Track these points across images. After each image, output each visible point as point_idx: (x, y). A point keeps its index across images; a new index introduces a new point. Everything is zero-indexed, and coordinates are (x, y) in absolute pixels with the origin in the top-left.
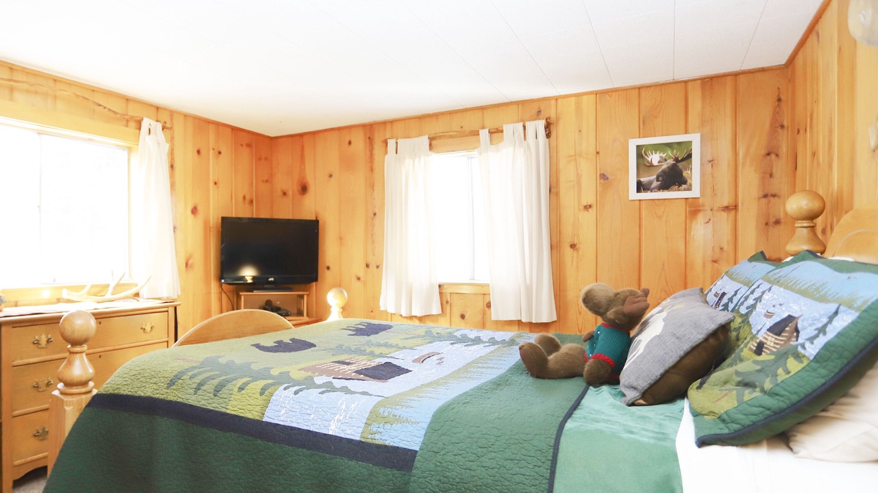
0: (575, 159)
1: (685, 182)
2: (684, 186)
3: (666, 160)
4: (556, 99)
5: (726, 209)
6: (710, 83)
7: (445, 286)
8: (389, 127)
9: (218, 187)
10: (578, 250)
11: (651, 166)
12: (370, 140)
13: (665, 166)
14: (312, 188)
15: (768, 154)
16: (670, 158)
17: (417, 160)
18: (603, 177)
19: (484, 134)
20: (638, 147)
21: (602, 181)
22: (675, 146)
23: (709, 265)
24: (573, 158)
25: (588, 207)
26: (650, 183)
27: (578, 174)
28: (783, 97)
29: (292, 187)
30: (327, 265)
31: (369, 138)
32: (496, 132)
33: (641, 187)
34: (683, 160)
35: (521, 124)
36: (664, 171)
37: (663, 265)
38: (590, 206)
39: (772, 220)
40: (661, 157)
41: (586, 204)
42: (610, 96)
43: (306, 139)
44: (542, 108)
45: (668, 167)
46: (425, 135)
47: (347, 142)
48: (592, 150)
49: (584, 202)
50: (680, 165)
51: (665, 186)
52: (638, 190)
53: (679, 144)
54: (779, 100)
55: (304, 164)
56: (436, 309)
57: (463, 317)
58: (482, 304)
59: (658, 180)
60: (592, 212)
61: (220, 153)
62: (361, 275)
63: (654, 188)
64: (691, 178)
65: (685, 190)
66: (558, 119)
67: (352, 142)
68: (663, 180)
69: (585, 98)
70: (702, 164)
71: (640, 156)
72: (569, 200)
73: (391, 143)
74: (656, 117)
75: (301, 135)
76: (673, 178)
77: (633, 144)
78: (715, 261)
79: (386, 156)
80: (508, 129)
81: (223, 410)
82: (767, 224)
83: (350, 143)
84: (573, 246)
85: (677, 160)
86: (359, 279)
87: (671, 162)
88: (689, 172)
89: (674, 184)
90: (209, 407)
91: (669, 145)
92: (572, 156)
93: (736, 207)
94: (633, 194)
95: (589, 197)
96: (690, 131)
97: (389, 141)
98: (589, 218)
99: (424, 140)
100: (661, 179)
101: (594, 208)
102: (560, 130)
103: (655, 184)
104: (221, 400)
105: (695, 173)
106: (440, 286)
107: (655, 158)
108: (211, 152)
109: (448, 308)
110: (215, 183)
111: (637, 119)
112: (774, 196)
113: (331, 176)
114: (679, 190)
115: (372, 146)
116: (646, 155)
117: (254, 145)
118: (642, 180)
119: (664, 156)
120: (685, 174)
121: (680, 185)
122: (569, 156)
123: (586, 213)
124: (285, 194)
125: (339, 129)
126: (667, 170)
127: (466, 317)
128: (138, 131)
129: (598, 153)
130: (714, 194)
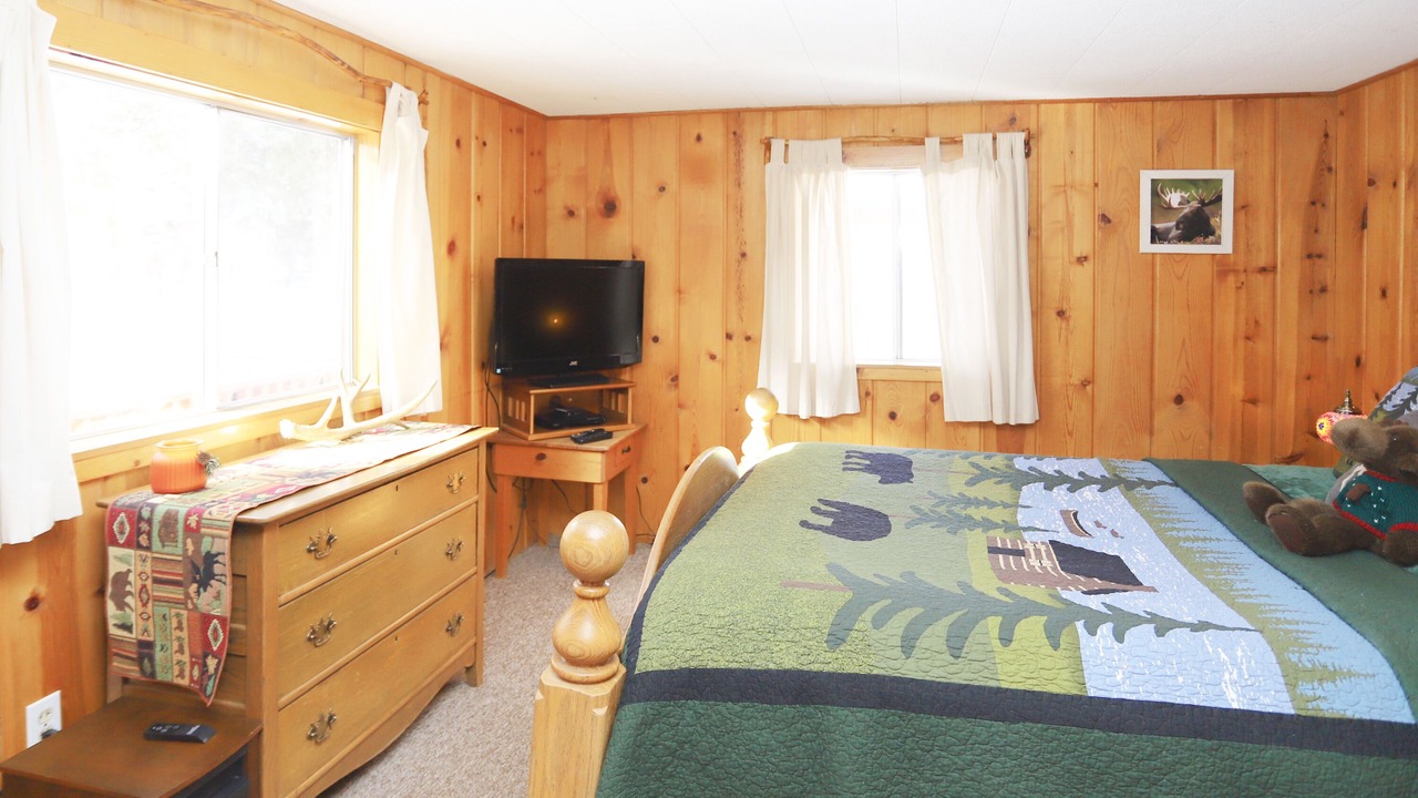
0: (1065, 191)
1: (1213, 233)
2: (1211, 238)
3: (1189, 202)
4: (1038, 103)
5: (1263, 270)
6: (1244, 103)
7: (866, 371)
8: (769, 117)
9: (481, 205)
10: (1067, 320)
11: (1170, 208)
12: (736, 137)
13: (1187, 210)
14: (624, 206)
15: (1313, 203)
16: (1195, 199)
17: (823, 175)
18: (1105, 219)
19: (932, 143)
20: (1154, 182)
21: (1102, 224)
22: (1201, 184)
23: (1241, 343)
24: (1062, 189)
25: (1082, 260)
26: (1168, 230)
27: (1068, 212)
28: (1330, 134)
29: (588, 203)
30: (653, 335)
31: (735, 133)
32: (952, 141)
33: (1157, 236)
34: (1211, 203)
35: (990, 136)
36: (1185, 216)
37: (1184, 342)
38: (1086, 258)
39: (1318, 287)
40: (1182, 197)
41: (1079, 255)
42: (1115, 108)
43: (613, 124)
44: (1018, 114)
45: (1191, 212)
46: (835, 137)
47: (695, 136)
48: (1088, 180)
49: (1077, 253)
50: (1207, 210)
51: (1186, 237)
52: (1153, 241)
53: (1206, 181)
54: (1326, 135)
55: (611, 167)
56: (852, 406)
57: (893, 416)
58: (923, 397)
59: (1177, 228)
60: (1088, 266)
61: (485, 144)
62: (717, 351)
63: (1173, 238)
64: (1220, 228)
65: (1212, 243)
66: (1039, 133)
67: (703, 136)
68: (1185, 227)
69: (1079, 105)
70: (1236, 211)
71: (1155, 194)
72: (1055, 249)
73: (777, 146)
74: (1176, 143)
75: (605, 119)
76: (1197, 226)
77: (1146, 178)
78: (1248, 338)
79: (768, 165)
80: (971, 141)
81: (993, 684)
82: (1311, 292)
83: (699, 138)
84: (1061, 313)
85: (1202, 202)
86: (713, 357)
87: (1195, 204)
88: (1218, 220)
89: (1199, 235)
90: (956, 680)
91: (1194, 183)
92: (1060, 186)
93: (1274, 268)
94: (1146, 246)
95: (1082, 245)
96: (1218, 165)
97: (774, 142)
98: (1082, 275)
99: (835, 145)
100: (1181, 226)
101: (1091, 261)
102: (1043, 147)
103: (1174, 233)
104: (976, 665)
105: (1226, 221)
106: (858, 370)
107: (1174, 198)
108: (473, 143)
109: (869, 403)
110: (479, 198)
111: (1150, 142)
112: (1319, 256)
113: (662, 189)
114: (1205, 243)
115: (740, 146)
116: (1163, 192)
117: (525, 129)
118: (1157, 226)
119: (1186, 196)
120: (1213, 221)
121: (1206, 237)
122: (1056, 186)
123: (1078, 269)
124: (571, 213)
125: (679, 114)
126: (1190, 215)
127: (899, 416)
128: (381, 106)
129: (1096, 185)
130: (1248, 251)
